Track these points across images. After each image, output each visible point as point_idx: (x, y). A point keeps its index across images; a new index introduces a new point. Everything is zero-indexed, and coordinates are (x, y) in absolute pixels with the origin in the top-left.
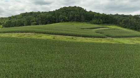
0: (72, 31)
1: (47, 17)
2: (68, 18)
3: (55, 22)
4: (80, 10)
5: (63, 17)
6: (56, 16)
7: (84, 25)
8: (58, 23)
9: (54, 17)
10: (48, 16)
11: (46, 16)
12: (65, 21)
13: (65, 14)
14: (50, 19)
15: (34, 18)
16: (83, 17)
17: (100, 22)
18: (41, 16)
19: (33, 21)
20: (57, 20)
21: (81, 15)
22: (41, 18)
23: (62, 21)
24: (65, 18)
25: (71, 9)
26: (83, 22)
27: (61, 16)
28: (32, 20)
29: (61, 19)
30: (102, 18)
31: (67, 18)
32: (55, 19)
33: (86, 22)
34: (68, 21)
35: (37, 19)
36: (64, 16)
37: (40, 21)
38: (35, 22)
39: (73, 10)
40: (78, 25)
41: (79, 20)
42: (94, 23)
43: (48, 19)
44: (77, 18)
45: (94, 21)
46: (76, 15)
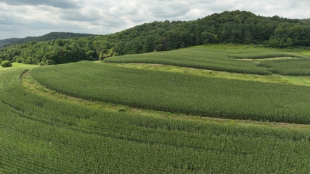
0: (214, 63)
1: (181, 35)
2: (218, 37)
3: (194, 45)
4: (246, 18)
5: (208, 35)
6: (197, 33)
7: (248, 50)
8: (199, 46)
9: (192, 35)
10: (182, 32)
11: (179, 33)
12: (212, 43)
13: (214, 28)
14: (185, 38)
15: (160, 37)
16: (248, 33)
17: (285, 44)
18: (170, 33)
19: (158, 43)
20: (197, 41)
21: (244, 31)
22: (171, 37)
23: (207, 43)
24: (212, 36)
25: (226, 18)
26: (248, 44)
27: (204, 33)
28: (156, 41)
29: (205, 38)
30: (291, 36)
31: (216, 36)
32: (194, 39)
33: (255, 43)
34: (217, 42)
35: (164, 38)
36: (210, 34)
37: (169, 42)
38: (161, 45)
39: (229, 21)
40: (234, 51)
41: (239, 40)
42: (272, 46)
43: (183, 38)
44: (237, 36)
45: (271, 41)
46: (233, 31)
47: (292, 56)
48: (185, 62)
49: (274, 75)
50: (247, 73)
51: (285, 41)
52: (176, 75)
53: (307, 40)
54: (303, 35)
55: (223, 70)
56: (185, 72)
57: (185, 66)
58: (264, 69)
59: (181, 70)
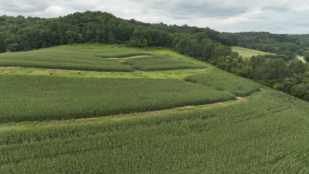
0: (82, 63)
1: (41, 34)
2: (83, 36)
3: (58, 44)
4: (108, 19)
5: (73, 34)
6: (60, 32)
7: (113, 50)
8: (64, 46)
9: (54, 33)
10: (42, 30)
11: (38, 31)
12: (78, 43)
13: (78, 28)
14: (47, 37)
15: (13, 35)
16: (111, 33)
17: (142, 44)
18: (27, 31)
19: (12, 42)
20: (60, 40)
21: (107, 31)
22: (28, 35)
23: (73, 42)
24: (77, 35)
25: (89, 18)
26: (112, 44)
27: (68, 32)
28: (8, 39)
29: (69, 38)
30: (146, 37)
31: (81, 35)
32: (58, 38)
33: (118, 43)
34: (82, 42)
35: (19, 36)
36: (75, 33)
37: (26, 41)
38: (15, 44)
39: (93, 21)
40: (100, 50)
41: (104, 40)
42: (133, 46)
43: (44, 37)
44: (101, 36)
45: (132, 41)
46: (98, 31)
47: (148, 55)
48: (50, 64)
49: (137, 71)
50: (115, 71)
51: (142, 41)
52: (40, 78)
53: (157, 41)
54: (154, 37)
55: (92, 70)
56: (51, 74)
57: (50, 68)
58: (128, 67)
59: (46, 72)
